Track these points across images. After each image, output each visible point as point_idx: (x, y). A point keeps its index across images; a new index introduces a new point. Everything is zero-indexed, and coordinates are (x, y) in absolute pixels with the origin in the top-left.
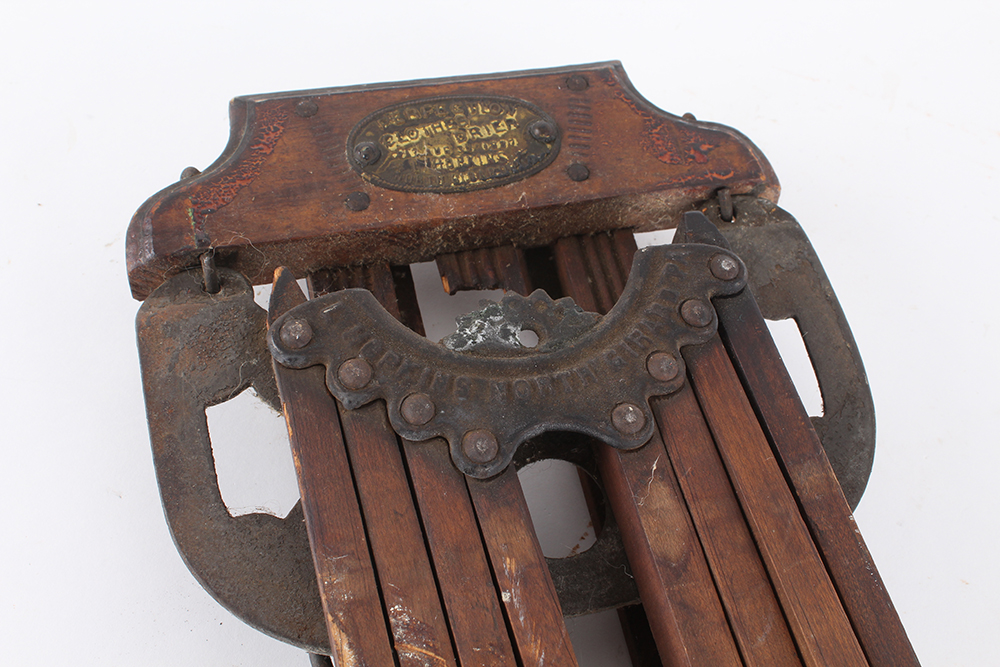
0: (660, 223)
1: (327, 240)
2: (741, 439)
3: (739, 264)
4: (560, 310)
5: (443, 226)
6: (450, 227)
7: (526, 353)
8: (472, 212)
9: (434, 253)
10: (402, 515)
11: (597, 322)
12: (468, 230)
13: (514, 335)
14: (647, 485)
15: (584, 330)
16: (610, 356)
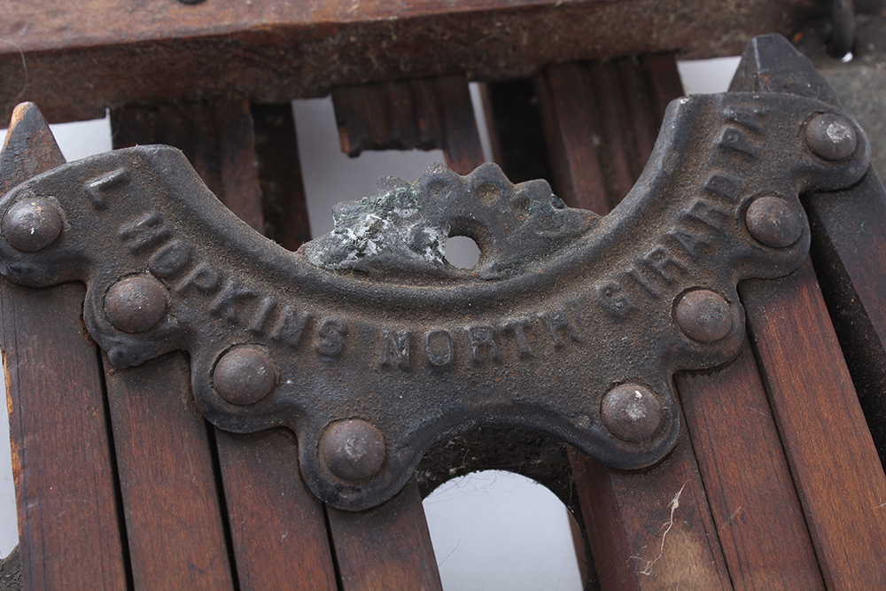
0: (725, 46)
1: (133, 54)
2: (835, 463)
3: (858, 134)
4: (523, 203)
5: (338, 37)
6: (353, 39)
7: (456, 279)
8: (390, 13)
9: (326, 84)
10: (201, 572)
11: (589, 229)
12: (384, 44)
13: (434, 245)
14: (658, 536)
15: (561, 242)
16: (609, 291)
